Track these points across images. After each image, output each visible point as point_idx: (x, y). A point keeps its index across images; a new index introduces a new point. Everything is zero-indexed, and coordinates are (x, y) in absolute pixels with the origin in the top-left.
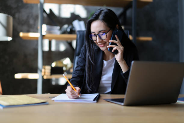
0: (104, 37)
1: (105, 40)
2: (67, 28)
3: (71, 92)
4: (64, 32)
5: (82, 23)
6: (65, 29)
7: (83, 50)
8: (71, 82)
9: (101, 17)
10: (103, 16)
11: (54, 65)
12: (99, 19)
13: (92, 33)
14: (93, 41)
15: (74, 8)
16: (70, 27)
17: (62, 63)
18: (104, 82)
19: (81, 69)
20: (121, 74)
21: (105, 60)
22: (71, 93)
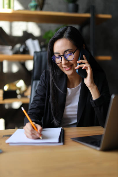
0: (71, 58)
1: (71, 62)
2: (19, 48)
3: (31, 131)
4: (17, 53)
5: (36, 42)
6: (18, 49)
7: (43, 76)
8: (28, 115)
9: (66, 35)
10: (69, 33)
11: (6, 88)
12: (64, 37)
13: (55, 54)
14: (56, 63)
15: (27, 26)
16: (23, 46)
17: (15, 86)
18: (68, 113)
19: (41, 99)
20: (91, 101)
21: (69, 88)
22: (30, 133)
